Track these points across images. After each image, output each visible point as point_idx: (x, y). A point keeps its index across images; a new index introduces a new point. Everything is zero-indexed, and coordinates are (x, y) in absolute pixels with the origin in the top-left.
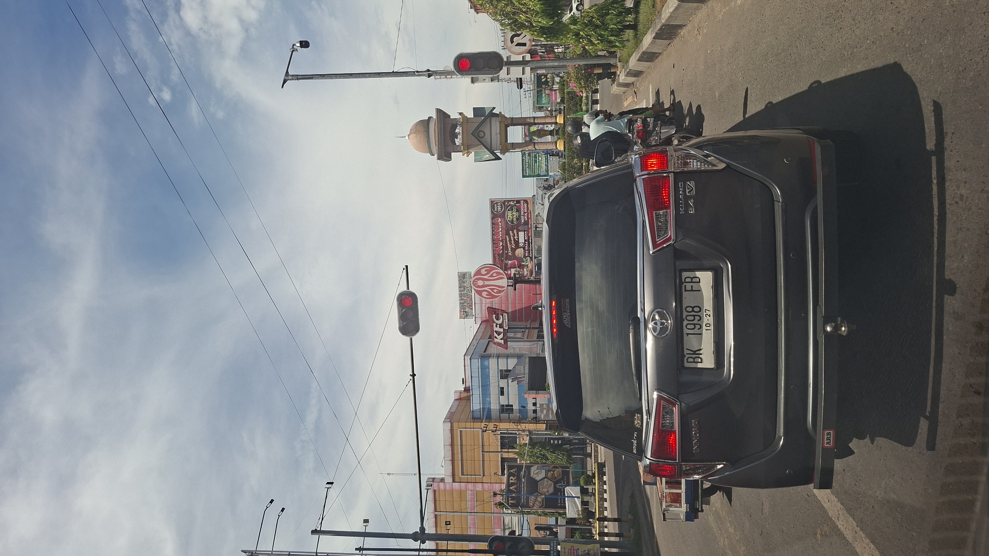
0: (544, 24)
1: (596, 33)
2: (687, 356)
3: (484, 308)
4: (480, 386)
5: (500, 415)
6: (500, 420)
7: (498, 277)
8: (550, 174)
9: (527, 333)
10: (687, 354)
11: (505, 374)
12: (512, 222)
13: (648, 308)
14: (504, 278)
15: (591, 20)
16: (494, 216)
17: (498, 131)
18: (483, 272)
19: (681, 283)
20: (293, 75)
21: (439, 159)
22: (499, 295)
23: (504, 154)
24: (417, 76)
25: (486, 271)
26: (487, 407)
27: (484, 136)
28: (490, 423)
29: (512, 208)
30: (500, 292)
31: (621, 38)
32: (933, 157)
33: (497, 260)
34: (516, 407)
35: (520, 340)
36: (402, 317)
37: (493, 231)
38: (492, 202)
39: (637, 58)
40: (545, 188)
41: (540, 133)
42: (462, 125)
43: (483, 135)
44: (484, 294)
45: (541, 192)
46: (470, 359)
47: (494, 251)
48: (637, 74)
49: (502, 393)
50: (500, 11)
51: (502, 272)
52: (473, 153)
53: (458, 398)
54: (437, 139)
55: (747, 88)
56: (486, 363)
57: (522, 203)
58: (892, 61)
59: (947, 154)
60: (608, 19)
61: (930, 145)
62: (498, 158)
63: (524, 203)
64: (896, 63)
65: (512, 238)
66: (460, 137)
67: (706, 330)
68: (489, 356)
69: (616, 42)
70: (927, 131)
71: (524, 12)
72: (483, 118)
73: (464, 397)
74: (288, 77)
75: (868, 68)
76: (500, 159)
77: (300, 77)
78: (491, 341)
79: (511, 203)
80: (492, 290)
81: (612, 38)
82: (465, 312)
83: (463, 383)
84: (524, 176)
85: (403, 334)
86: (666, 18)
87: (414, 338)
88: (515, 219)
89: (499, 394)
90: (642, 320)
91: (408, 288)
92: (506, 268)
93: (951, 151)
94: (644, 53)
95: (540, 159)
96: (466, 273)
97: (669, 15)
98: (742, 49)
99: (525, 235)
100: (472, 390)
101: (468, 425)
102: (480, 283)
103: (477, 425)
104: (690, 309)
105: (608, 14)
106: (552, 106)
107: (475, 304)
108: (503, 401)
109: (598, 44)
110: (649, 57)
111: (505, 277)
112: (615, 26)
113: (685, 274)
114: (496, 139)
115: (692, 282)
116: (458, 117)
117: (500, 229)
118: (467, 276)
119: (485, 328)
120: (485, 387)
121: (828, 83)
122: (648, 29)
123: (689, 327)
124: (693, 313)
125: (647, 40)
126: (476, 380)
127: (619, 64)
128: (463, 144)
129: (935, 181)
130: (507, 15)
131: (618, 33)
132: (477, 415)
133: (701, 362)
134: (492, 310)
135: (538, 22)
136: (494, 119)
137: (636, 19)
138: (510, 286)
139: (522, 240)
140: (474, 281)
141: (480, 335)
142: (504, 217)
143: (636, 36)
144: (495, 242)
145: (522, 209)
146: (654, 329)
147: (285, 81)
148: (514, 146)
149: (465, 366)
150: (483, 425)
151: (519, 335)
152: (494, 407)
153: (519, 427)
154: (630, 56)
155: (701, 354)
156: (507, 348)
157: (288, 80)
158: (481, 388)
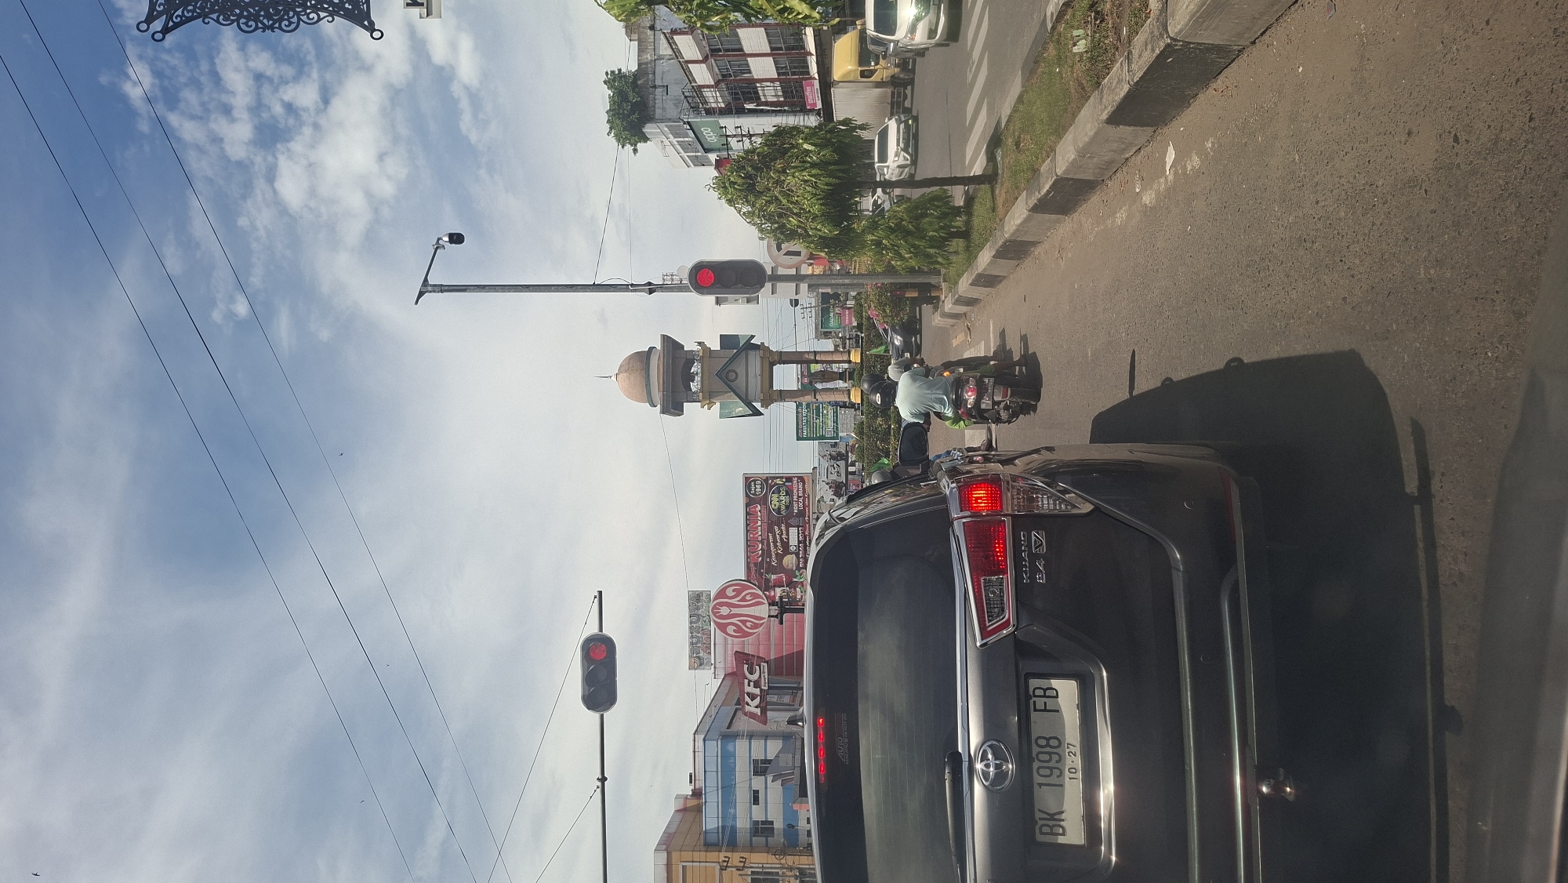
0: (825, 233)
1: (906, 242)
2: (1041, 823)
3: (729, 652)
4: (720, 788)
5: (751, 840)
6: (752, 848)
7: (754, 601)
8: (840, 434)
10: (1040, 819)
11: (761, 768)
12: (779, 511)
13: (975, 738)
14: (764, 603)
15: (900, 223)
16: (750, 502)
17: (758, 372)
18: (730, 592)
19: (1028, 697)
20: (435, 285)
21: (663, 413)
22: (755, 631)
23: (767, 407)
24: (632, 291)
25: (734, 591)
26: (729, 823)
27: (736, 378)
28: (735, 854)
29: (778, 488)
30: (756, 626)
31: (945, 251)
32: (1415, 506)
33: (753, 573)
34: (779, 825)
36: (589, 679)
37: (747, 525)
38: (747, 479)
39: (970, 281)
40: (832, 458)
41: (824, 376)
42: (701, 360)
43: (734, 376)
44: (730, 629)
45: (825, 464)
46: (704, 740)
47: (748, 557)
48: (971, 302)
49: (756, 801)
50: (759, 211)
51: (760, 593)
52: (718, 404)
53: (681, 807)
54: (661, 382)
55: (1134, 351)
56: (730, 747)
57: (795, 482)
58: (1346, 348)
59: (1436, 502)
60: (925, 223)
61: (1411, 486)
62: (757, 413)
63: (798, 482)
64: (1352, 351)
65: (778, 536)
66: (698, 378)
67: (1070, 779)
68: (735, 736)
69: (937, 257)
70: (1404, 463)
71: (796, 214)
72: (735, 351)
73: (692, 808)
74: (426, 288)
75: (1312, 352)
76: (761, 414)
77: (446, 288)
78: (740, 709)
79: (778, 481)
80: (744, 622)
81: (932, 251)
82: (699, 658)
83: (691, 782)
84: (799, 439)
85: (589, 709)
86: (1011, 231)
87: (606, 715)
88: (783, 507)
89: (750, 802)
90: (965, 758)
91: (601, 629)
92: (767, 586)
93: (1442, 501)
94: (979, 276)
95: (825, 412)
96: (702, 592)
97: (1014, 228)
98: (1125, 290)
99: (799, 533)
100: (705, 794)
101: (697, 855)
102: (725, 611)
103: (713, 856)
104: (1043, 742)
105: (925, 215)
106: (845, 332)
107: (715, 644)
108: (758, 814)
109: (911, 258)
110: (987, 280)
111: (766, 602)
112: (936, 234)
113: (1034, 683)
114: (755, 385)
115: (1045, 696)
116: (696, 348)
117: (759, 523)
118: (704, 598)
119: (731, 687)
120: (728, 788)
121: (1254, 364)
122: (987, 240)
123: (1042, 771)
124: (1048, 749)
125: (985, 258)
126: (712, 777)
127: (944, 285)
128: (702, 390)
129: (1421, 545)
130: (770, 218)
131: (940, 243)
132: (713, 838)
133: (1063, 834)
134: (741, 657)
135: (816, 229)
136: (752, 353)
137: (968, 223)
138: (772, 616)
139: (793, 541)
140: (714, 607)
141: (722, 697)
142: (765, 503)
143: (967, 248)
144: (749, 545)
145: (795, 491)
146: (986, 775)
147: (421, 294)
148: (783, 396)
149: (694, 752)
150: (722, 856)
152: (742, 824)
153: (783, 861)
154: (960, 276)
155: (1063, 820)
156: (765, 723)
157: (426, 292)
158: (720, 791)
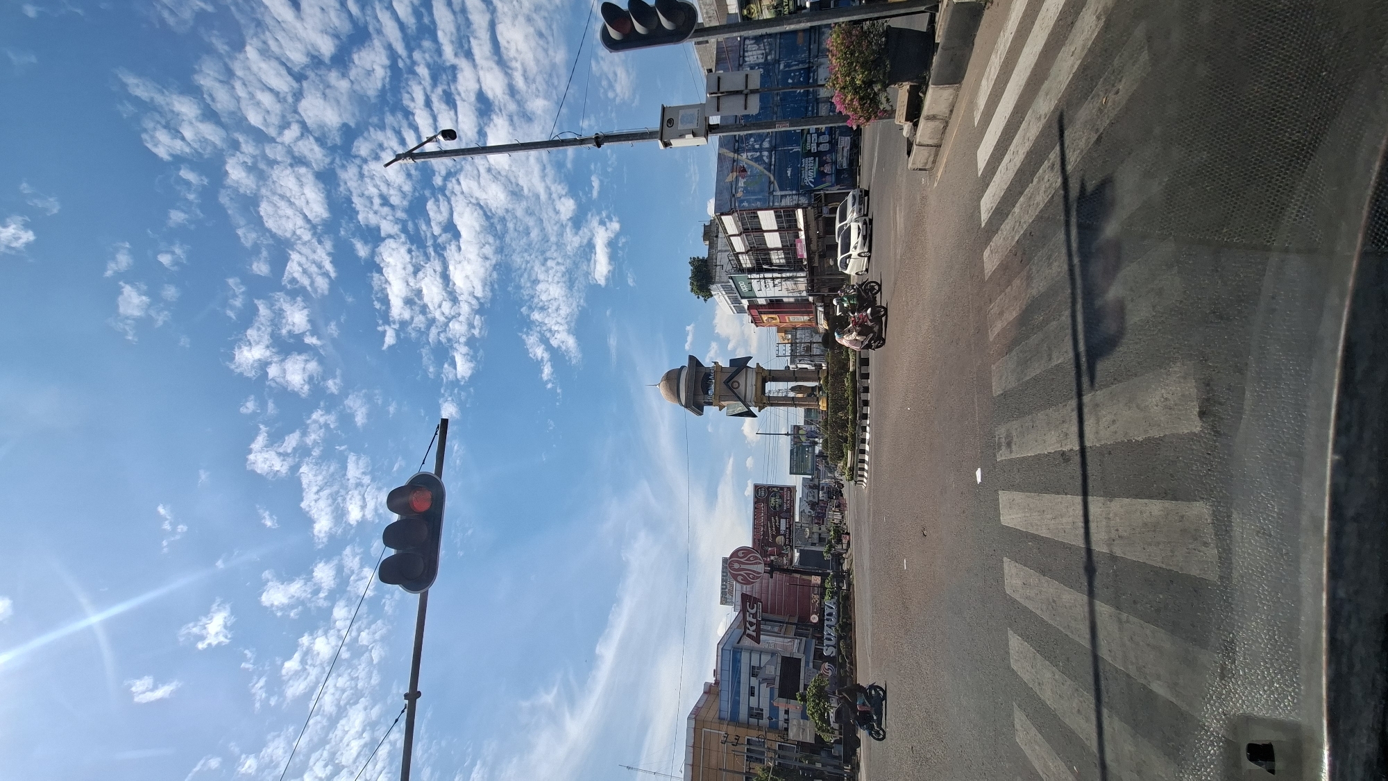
3: (740, 595)
4: (730, 681)
5: (748, 720)
6: (748, 726)
7: (756, 562)
9: (784, 628)
11: (756, 672)
12: (775, 508)
14: (762, 564)
16: (757, 501)
17: (754, 383)
18: (740, 554)
21: (690, 412)
22: (755, 581)
23: (760, 410)
25: (744, 553)
26: (736, 708)
27: (738, 387)
29: (775, 494)
30: (756, 578)
33: (757, 545)
34: (766, 713)
35: (777, 635)
37: (755, 515)
38: (756, 487)
41: (800, 389)
42: (715, 374)
44: (740, 579)
46: (723, 649)
47: (754, 534)
49: (753, 694)
51: (760, 557)
52: (726, 406)
53: (707, 691)
54: (687, 389)
56: (738, 657)
57: (785, 491)
62: (752, 415)
65: (773, 524)
66: (712, 386)
68: (742, 650)
73: (714, 692)
78: (745, 632)
79: (775, 489)
80: (748, 575)
82: (725, 598)
83: (714, 676)
88: (777, 506)
89: (749, 695)
99: (786, 522)
100: (722, 685)
102: (736, 566)
108: (754, 702)
111: (763, 562)
114: (752, 393)
116: (712, 366)
117: (762, 515)
119: (741, 618)
126: (726, 674)
128: (716, 397)
134: (747, 598)
136: (750, 370)
138: (766, 573)
139: (783, 527)
140: (730, 563)
141: (735, 624)
142: (767, 503)
145: (785, 496)
149: (717, 657)
151: (776, 629)
152: (743, 709)
156: (759, 642)
158: (731, 684)
